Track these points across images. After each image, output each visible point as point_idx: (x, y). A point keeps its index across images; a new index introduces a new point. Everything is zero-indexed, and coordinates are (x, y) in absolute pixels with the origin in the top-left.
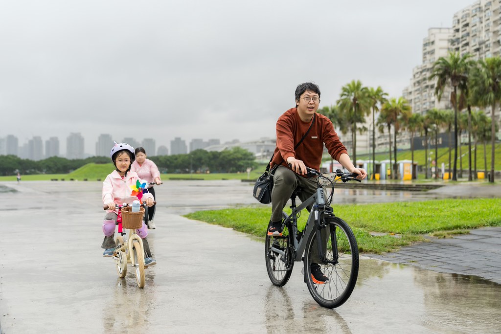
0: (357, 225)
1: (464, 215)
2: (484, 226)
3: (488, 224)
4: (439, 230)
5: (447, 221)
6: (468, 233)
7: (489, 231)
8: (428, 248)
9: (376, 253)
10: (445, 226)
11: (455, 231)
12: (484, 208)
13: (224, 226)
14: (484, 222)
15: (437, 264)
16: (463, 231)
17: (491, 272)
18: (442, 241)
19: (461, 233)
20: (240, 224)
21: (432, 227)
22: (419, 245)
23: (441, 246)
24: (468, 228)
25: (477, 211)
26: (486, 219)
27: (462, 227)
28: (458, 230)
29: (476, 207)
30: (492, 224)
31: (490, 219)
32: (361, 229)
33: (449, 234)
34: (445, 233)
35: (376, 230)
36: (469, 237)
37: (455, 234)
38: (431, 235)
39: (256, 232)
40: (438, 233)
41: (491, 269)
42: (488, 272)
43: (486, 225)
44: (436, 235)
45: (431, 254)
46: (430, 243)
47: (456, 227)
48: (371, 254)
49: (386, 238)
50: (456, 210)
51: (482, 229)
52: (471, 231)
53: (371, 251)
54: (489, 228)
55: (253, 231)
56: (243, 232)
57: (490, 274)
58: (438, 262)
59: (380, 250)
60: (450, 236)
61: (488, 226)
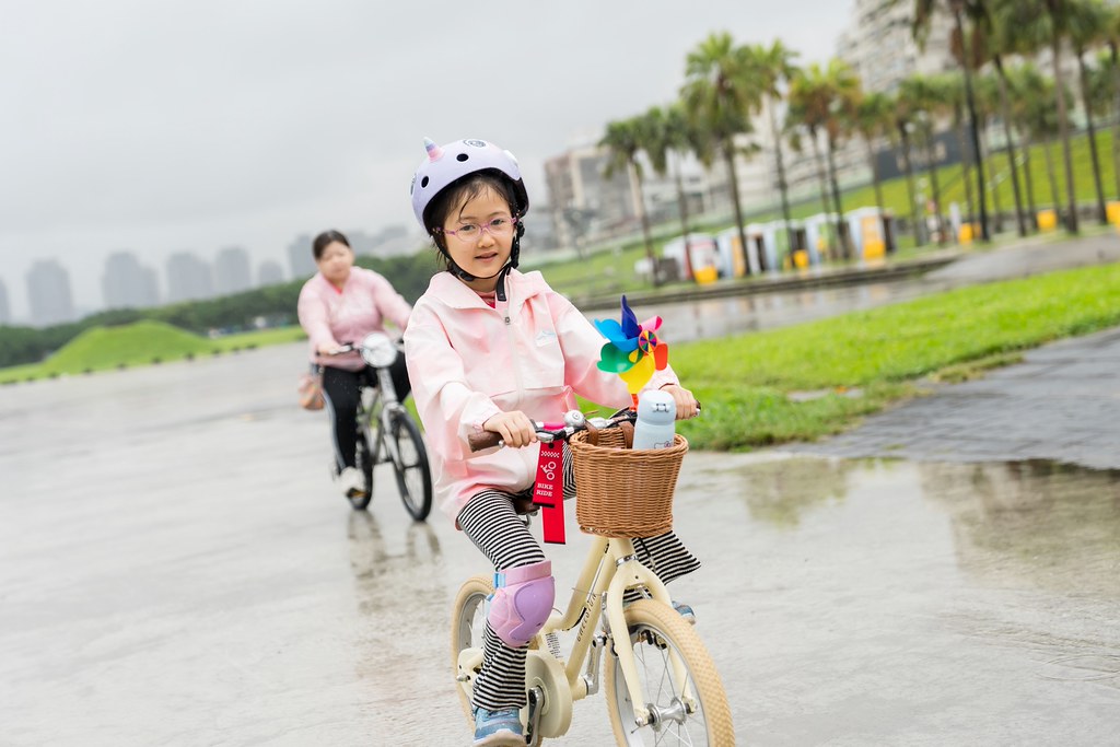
0: (755, 381)
1: (1007, 320)
2: (1055, 337)
3: (1065, 332)
4: (951, 363)
5: (968, 340)
6: (1020, 361)
7: (1069, 347)
8: (927, 410)
9: (806, 440)
10: (963, 352)
11: (989, 360)
12: (1051, 294)
14: (1056, 330)
15: (952, 444)
16: (1007, 357)
17: (1078, 443)
18: (960, 388)
19: (1002, 364)
21: (934, 359)
22: (907, 406)
23: (958, 400)
24: (1019, 347)
25: (1034, 305)
26: (1060, 321)
27: (1004, 348)
28: (996, 356)
29: (1032, 297)
30: (1075, 331)
31: (1069, 321)
32: (767, 391)
33: (974, 370)
34: (965, 368)
35: (802, 386)
36: (1022, 370)
37: (990, 367)
38: (933, 378)
40: (949, 370)
41: (1076, 437)
42: (1071, 444)
43: (1059, 334)
44: (945, 378)
45: (936, 422)
46: (932, 399)
47: (992, 351)
48: (795, 445)
49: (827, 401)
50: (987, 309)
51: (1051, 345)
52: (1028, 355)
53: (793, 438)
54: (1068, 341)
57: (1075, 449)
58: (954, 439)
59: (816, 433)
60: (978, 374)
61: (1063, 335)
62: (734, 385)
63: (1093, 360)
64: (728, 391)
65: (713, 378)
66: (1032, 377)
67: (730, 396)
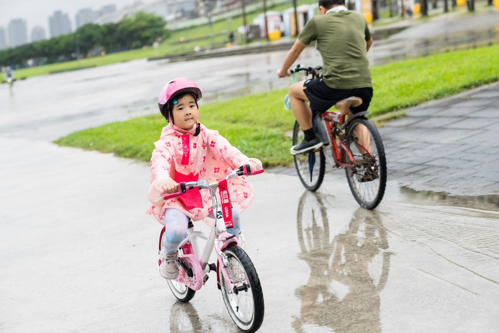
0: (271, 124)
1: (404, 90)
2: (427, 100)
3: (432, 97)
5: (381, 102)
6: (404, 116)
7: (432, 107)
9: (285, 165)
11: (389, 115)
12: (430, 74)
13: (103, 152)
14: (427, 96)
16: (399, 113)
19: (395, 118)
20: (122, 147)
24: (407, 106)
25: (420, 80)
26: (430, 91)
27: (399, 107)
28: (393, 112)
29: (422, 75)
30: (436, 97)
31: (435, 90)
32: (275, 131)
33: (381, 121)
36: (403, 122)
37: (388, 120)
39: (142, 156)
43: (429, 98)
47: (391, 109)
48: (279, 169)
50: (396, 82)
51: (423, 105)
52: (407, 112)
53: (279, 164)
54: (432, 103)
55: (139, 155)
56: (126, 157)
60: (382, 124)
61: (431, 99)
62: (258, 127)
63: (439, 117)
64: (256, 130)
65: (250, 122)
66: (407, 127)
67: (255, 134)
